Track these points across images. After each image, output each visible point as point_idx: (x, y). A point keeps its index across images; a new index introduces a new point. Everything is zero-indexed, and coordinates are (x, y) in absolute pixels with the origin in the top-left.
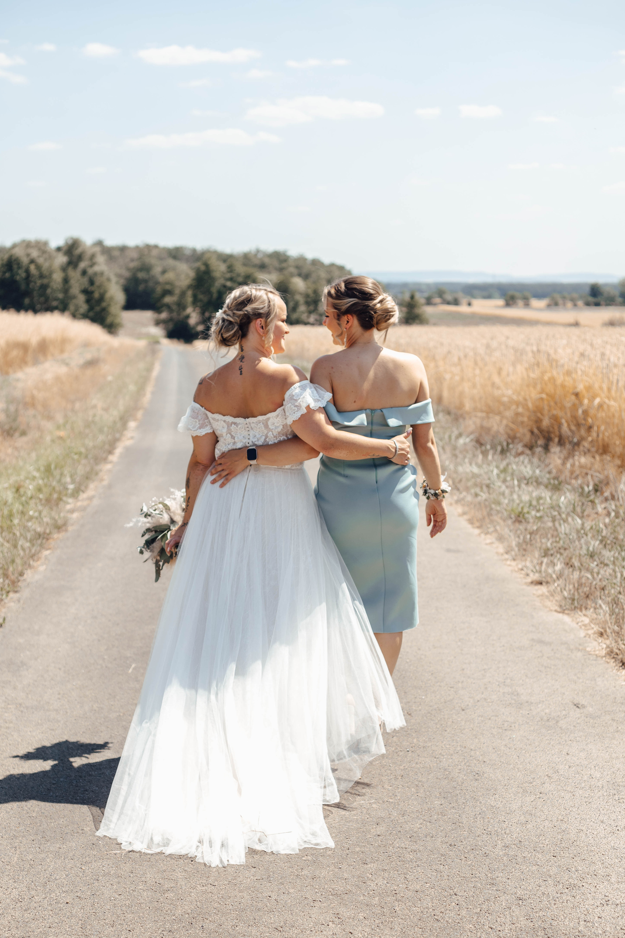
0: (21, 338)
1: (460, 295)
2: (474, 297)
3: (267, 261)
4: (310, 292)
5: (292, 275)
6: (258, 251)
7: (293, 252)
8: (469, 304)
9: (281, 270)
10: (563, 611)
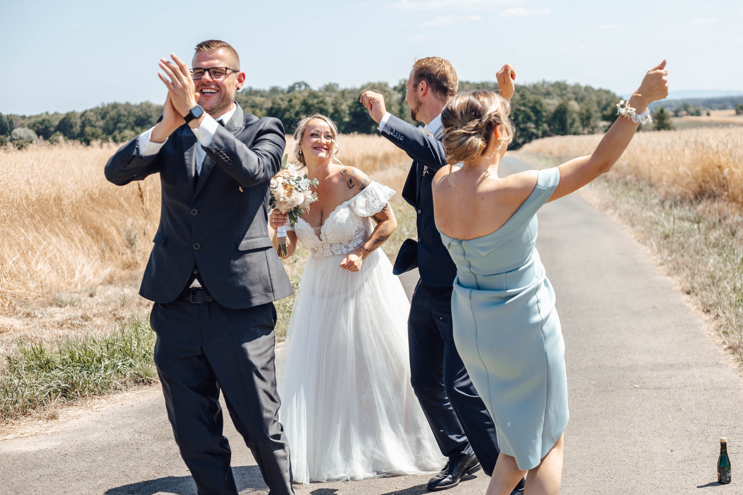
0: (371, 153)
1: (701, 108)
2: (712, 109)
3: (551, 89)
4: (584, 111)
5: (570, 99)
6: (544, 82)
7: (571, 82)
8: (708, 114)
9: (561, 96)
10: (669, 275)
